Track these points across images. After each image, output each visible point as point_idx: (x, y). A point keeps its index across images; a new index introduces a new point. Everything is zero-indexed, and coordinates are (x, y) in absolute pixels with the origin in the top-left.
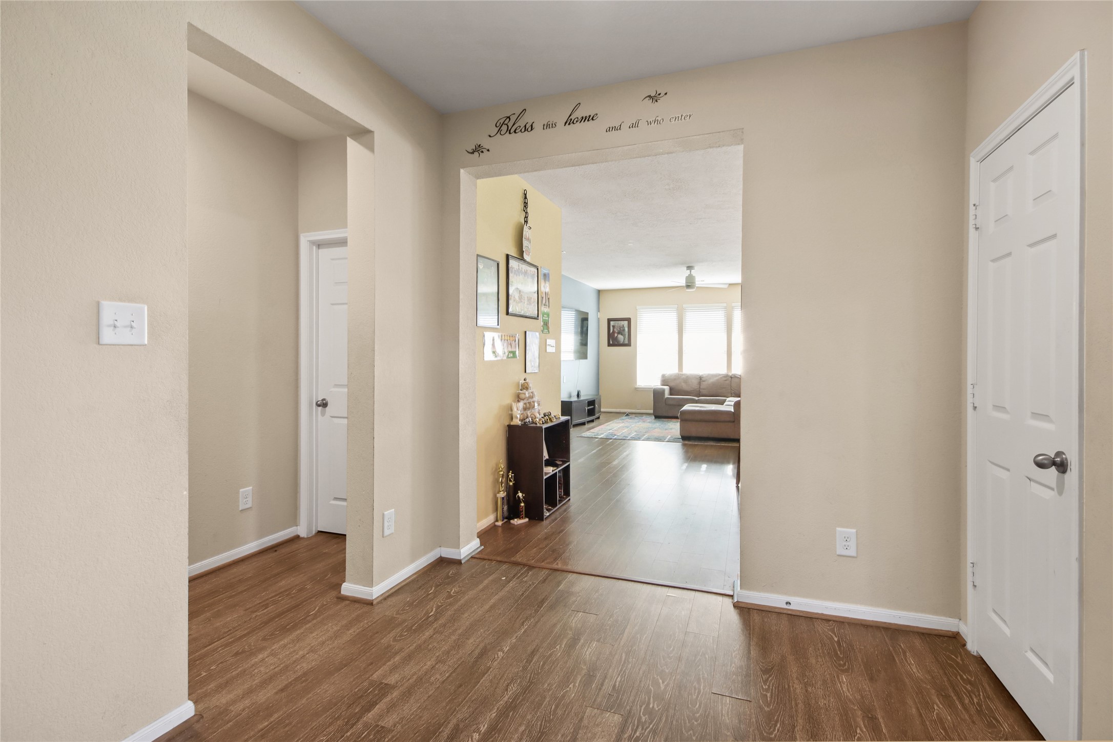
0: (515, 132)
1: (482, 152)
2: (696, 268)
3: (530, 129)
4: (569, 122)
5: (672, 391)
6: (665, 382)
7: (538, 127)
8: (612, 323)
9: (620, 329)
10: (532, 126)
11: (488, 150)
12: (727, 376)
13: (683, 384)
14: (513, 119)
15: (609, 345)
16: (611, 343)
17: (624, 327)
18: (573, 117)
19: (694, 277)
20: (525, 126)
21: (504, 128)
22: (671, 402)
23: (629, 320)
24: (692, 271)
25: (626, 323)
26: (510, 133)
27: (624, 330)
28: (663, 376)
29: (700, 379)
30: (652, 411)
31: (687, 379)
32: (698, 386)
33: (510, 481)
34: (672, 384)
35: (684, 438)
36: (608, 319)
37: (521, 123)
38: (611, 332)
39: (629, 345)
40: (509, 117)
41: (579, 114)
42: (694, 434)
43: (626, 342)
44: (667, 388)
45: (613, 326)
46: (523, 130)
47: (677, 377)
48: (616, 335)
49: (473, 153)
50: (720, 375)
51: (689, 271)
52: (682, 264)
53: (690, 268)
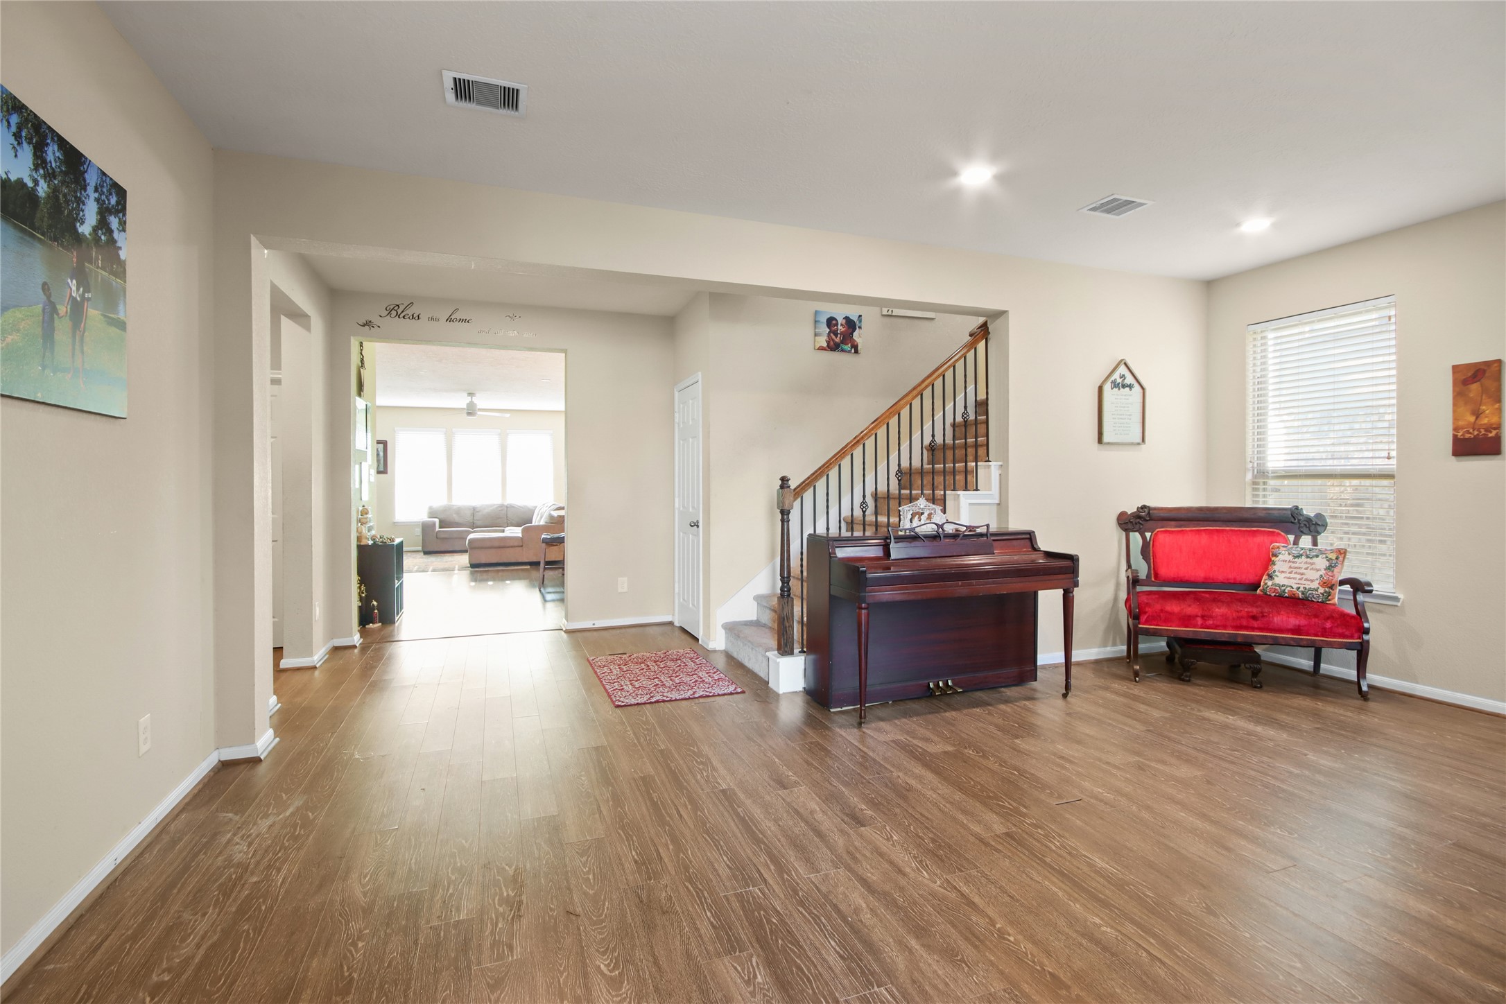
0: (404, 317)
1: (373, 327)
2: (477, 395)
3: (417, 318)
4: (449, 320)
5: (443, 524)
6: (432, 514)
7: (424, 317)
10: (418, 316)
11: (379, 327)
12: (502, 506)
13: (454, 515)
14: (402, 308)
17: (378, 450)
18: (453, 317)
19: (476, 404)
20: (413, 315)
21: (394, 313)
22: (443, 536)
24: (473, 398)
25: (381, 446)
26: (399, 317)
27: (379, 455)
28: (430, 508)
29: (474, 511)
30: (420, 548)
31: (459, 511)
32: (472, 517)
33: (363, 593)
34: (442, 516)
35: (473, 566)
37: (409, 312)
40: (398, 306)
41: (456, 316)
42: (483, 561)
43: (381, 469)
44: (437, 520)
46: (411, 318)
47: (446, 509)
49: (364, 326)
50: (494, 505)
51: (470, 397)
52: (465, 391)
53: (471, 394)
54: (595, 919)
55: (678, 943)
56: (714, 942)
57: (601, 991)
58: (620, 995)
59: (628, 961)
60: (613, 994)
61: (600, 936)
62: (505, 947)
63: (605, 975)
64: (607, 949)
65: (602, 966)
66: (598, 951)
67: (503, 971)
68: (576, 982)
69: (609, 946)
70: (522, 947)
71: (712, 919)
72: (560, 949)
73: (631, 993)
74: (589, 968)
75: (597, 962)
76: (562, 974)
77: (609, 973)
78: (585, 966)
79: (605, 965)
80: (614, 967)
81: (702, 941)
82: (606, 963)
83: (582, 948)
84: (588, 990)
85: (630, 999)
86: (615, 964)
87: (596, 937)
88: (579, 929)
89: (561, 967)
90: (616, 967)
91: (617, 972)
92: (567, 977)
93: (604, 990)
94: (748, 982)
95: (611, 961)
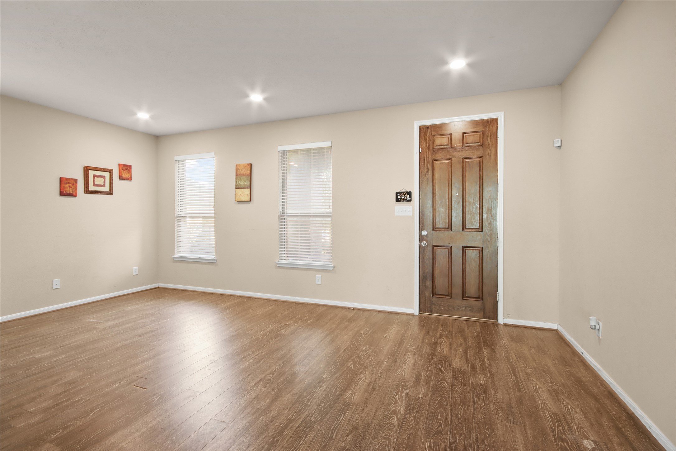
54: (387, 441)
55: (363, 414)
56: (351, 408)
57: (401, 412)
58: (395, 408)
59: (386, 417)
60: (397, 409)
61: (390, 432)
62: (433, 448)
63: (396, 417)
64: (390, 425)
65: (396, 420)
66: (394, 426)
67: (435, 437)
68: (408, 419)
69: (389, 426)
70: (425, 444)
71: (342, 416)
72: (409, 434)
73: (391, 407)
74: (401, 421)
75: (397, 422)
76: (412, 425)
77: (395, 416)
78: (402, 423)
79: (395, 420)
80: (392, 417)
81: (355, 410)
82: (394, 420)
83: (400, 431)
84: (405, 415)
85: (393, 405)
86: (391, 418)
87: (392, 432)
88: (397, 440)
89: (411, 427)
90: (391, 417)
91: (392, 415)
92: (411, 422)
93: (400, 412)
94: (355, 393)
95: (391, 420)
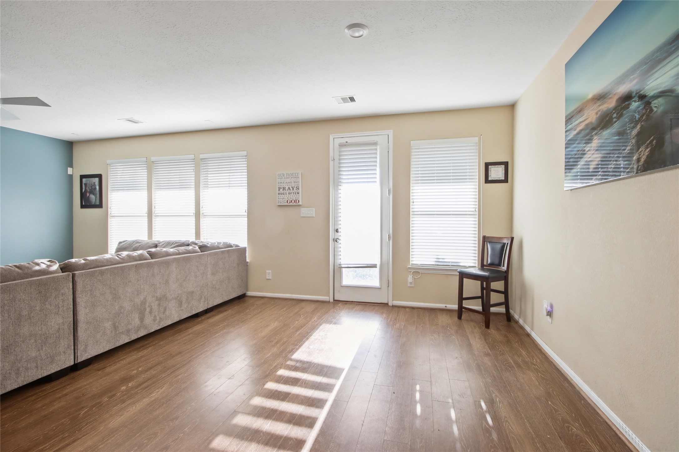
8: (84, 180)
9: (92, 188)
15: (82, 207)
16: (84, 204)
17: (95, 185)
23: (100, 176)
25: (96, 180)
27: (95, 188)
36: (80, 175)
38: (83, 191)
39: (100, 206)
43: (98, 203)
45: (85, 184)
48: (88, 195)
